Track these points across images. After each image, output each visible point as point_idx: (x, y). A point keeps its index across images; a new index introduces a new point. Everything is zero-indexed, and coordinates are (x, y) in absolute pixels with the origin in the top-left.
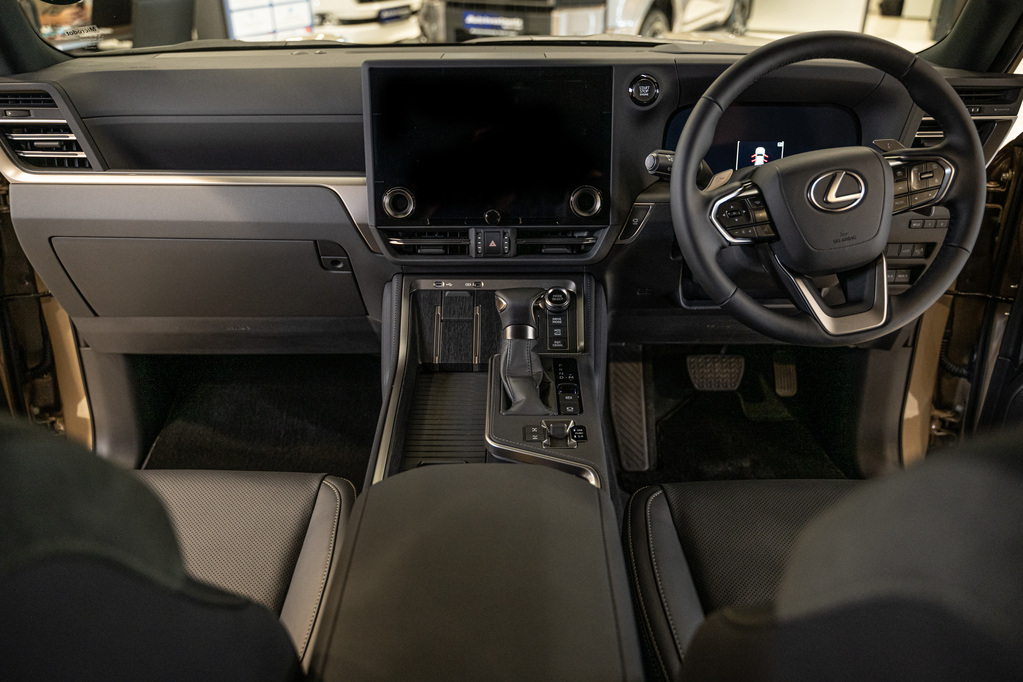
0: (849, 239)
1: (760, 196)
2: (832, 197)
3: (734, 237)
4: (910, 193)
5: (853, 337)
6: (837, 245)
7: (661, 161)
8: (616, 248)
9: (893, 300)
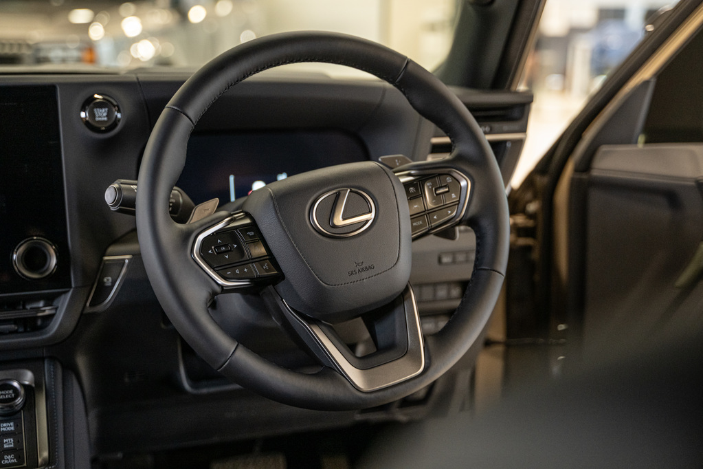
0: (366, 269)
1: (254, 226)
2: (339, 220)
3: (226, 279)
4: (427, 213)
5: (389, 391)
6: (354, 277)
7: (125, 193)
8: (85, 319)
9: (430, 341)
